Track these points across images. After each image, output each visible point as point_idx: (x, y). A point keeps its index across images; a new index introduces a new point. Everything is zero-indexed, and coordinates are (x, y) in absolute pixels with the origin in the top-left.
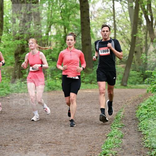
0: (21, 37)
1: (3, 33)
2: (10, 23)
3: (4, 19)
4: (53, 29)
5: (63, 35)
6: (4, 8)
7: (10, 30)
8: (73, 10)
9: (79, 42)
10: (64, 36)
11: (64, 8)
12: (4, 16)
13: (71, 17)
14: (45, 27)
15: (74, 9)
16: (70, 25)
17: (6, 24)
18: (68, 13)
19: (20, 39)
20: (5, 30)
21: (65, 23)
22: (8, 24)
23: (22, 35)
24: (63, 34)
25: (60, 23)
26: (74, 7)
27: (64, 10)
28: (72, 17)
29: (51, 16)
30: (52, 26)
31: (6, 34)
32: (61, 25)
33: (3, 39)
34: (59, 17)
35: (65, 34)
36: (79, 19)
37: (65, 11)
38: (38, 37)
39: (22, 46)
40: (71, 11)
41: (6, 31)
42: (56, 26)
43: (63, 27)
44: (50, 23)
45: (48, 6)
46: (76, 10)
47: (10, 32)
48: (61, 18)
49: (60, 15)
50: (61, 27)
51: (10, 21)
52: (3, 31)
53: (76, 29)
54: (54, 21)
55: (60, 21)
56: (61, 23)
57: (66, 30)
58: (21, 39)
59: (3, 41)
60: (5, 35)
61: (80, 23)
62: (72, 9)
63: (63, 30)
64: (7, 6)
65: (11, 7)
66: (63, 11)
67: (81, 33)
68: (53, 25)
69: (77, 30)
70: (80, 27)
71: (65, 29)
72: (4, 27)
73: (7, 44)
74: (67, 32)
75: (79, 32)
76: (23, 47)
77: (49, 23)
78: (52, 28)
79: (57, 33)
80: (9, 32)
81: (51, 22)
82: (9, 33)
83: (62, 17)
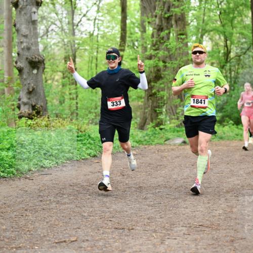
0: (154, 56)
1: (126, 48)
2: (137, 33)
3: (128, 25)
4: (206, 40)
5: (222, 51)
6: (128, 8)
7: (136, 43)
8: (240, 10)
9: (250, 61)
10: (224, 53)
11: (225, 7)
12: (128, 21)
13: (236, 22)
14: (194, 38)
15: (241, 8)
16: (235, 35)
17: (131, 34)
18: (231, 16)
19: (153, 57)
20: (129, 44)
21: (225, 31)
22: (134, 34)
23: (156, 52)
24: (223, 48)
25: (218, 31)
26: (241, 5)
27: (225, 11)
28: (238, 21)
29: (204, 20)
30: (204, 37)
31: (130, 50)
32: (219, 35)
33: (126, 58)
34: (216, 21)
35: (226, 48)
36: (249, 25)
37: (227, 11)
38: (182, 54)
39: (155, 70)
40: (236, 12)
41: (130, 46)
42: (212, 36)
43: (222, 38)
44: (202, 32)
45: (198, 4)
46: (244, 9)
47: (137, 47)
48: (219, 23)
49: (217, 18)
50: (220, 38)
51: (137, 30)
52: (127, 45)
53: (244, 40)
54: (208, 28)
55: (218, 27)
56: (220, 32)
57: (228, 42)
58: (154, 59)
59: (126, 62)
60: (129, 52)
61: (250, 31)
62: (238, 9)
63: (222, 44)
64: (133, 6)
65: (138, 7)
66: (223, 11)
67: (252, 47)
68: (206, 35)
69: (246, 42)
70: (251, 38)
71: (226, 40)
72: (128, 39)
73: (132, 66)
74: (229, 47)
75: (249, 46)
76: (159, 70)
77: (200, 30)
78: (204, 39)
79: (213, 48)
80: (135, 47)
81: (202, 30)
82: (135, 49)
83: (221, 23)
